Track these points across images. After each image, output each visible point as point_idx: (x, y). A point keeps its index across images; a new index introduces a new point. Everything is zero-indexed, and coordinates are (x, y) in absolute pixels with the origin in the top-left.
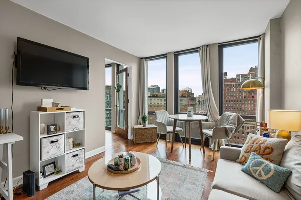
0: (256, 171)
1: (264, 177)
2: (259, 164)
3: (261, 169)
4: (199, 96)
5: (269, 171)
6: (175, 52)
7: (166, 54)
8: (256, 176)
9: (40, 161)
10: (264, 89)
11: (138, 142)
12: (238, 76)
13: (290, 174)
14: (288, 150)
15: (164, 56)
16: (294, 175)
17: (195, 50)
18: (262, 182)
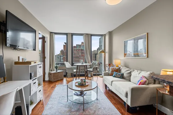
0: (117, 76)
1: (119, 76)
2: (117, 74)
3: (118, 75)
4: (58, 55)
5: (120, 74)
6: (72, 34)
7: (67, 33)
8: (117, 77)
9: (30, 96)
10: (105, 54)
11: (55, 80)
12: (77, 45)
13: (123, 74)
14: (121, 69)
15: (66, 34)
16: (124, 74)
17: (81, 35)
18: (119, 78)
